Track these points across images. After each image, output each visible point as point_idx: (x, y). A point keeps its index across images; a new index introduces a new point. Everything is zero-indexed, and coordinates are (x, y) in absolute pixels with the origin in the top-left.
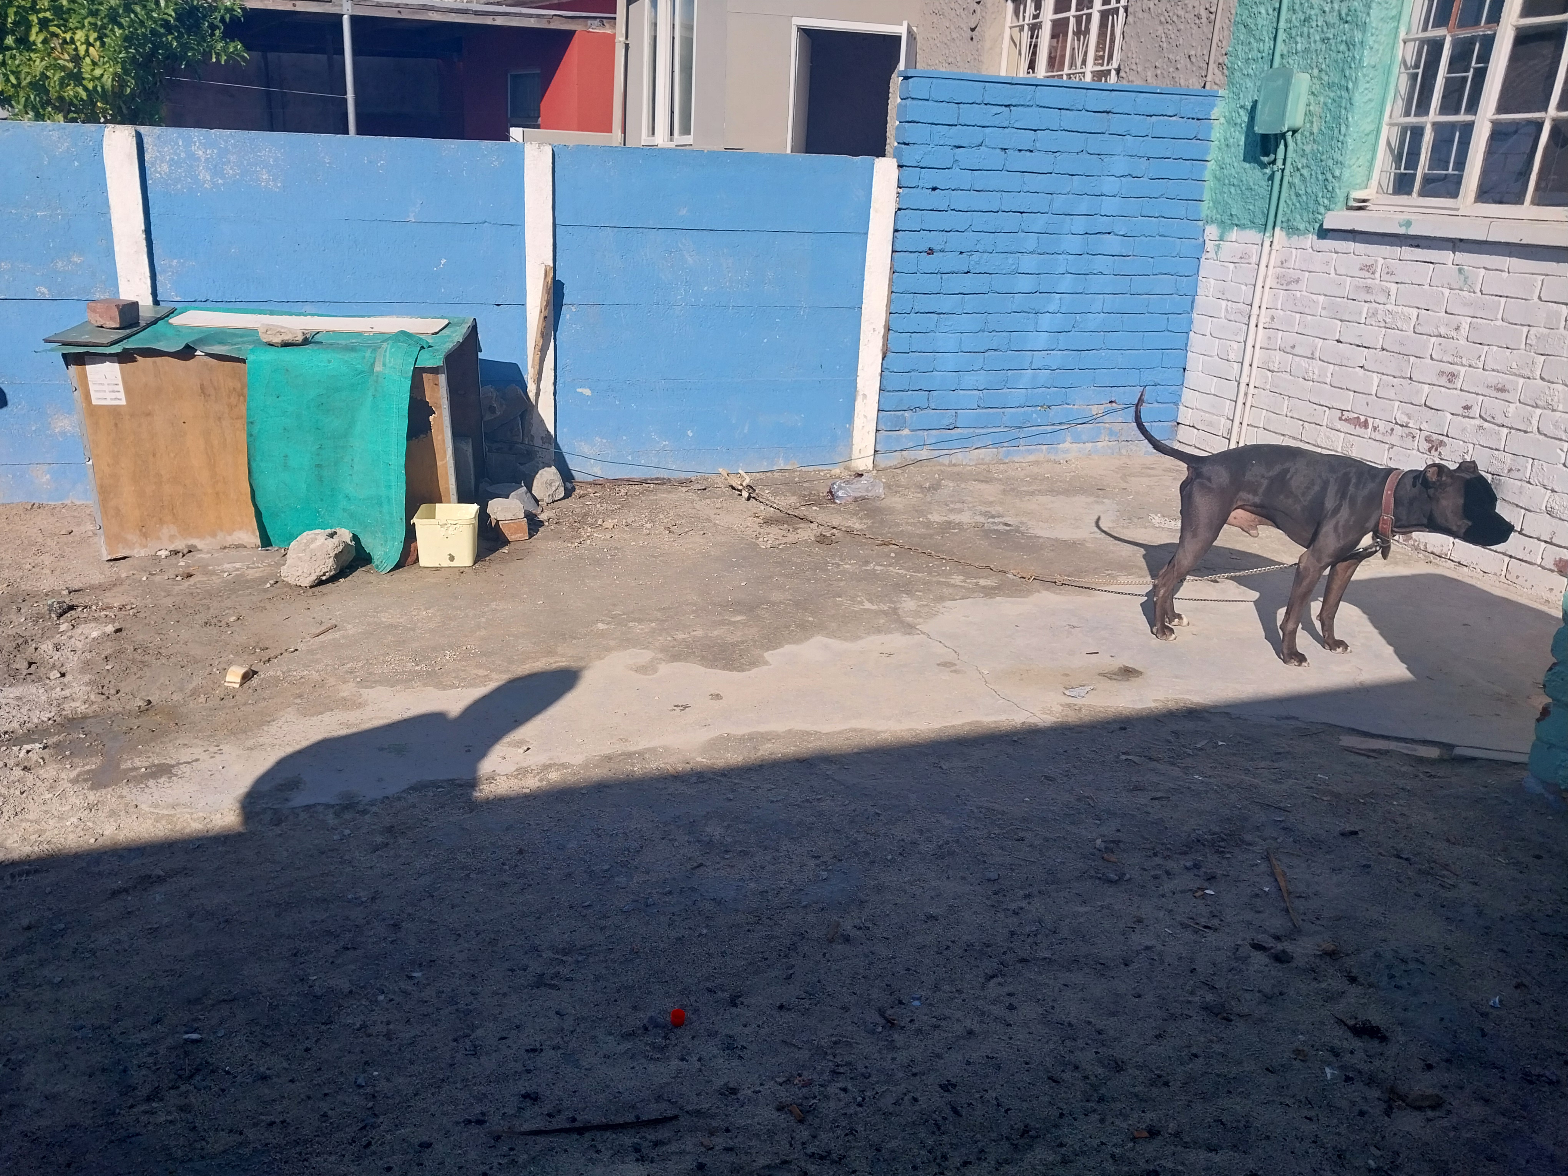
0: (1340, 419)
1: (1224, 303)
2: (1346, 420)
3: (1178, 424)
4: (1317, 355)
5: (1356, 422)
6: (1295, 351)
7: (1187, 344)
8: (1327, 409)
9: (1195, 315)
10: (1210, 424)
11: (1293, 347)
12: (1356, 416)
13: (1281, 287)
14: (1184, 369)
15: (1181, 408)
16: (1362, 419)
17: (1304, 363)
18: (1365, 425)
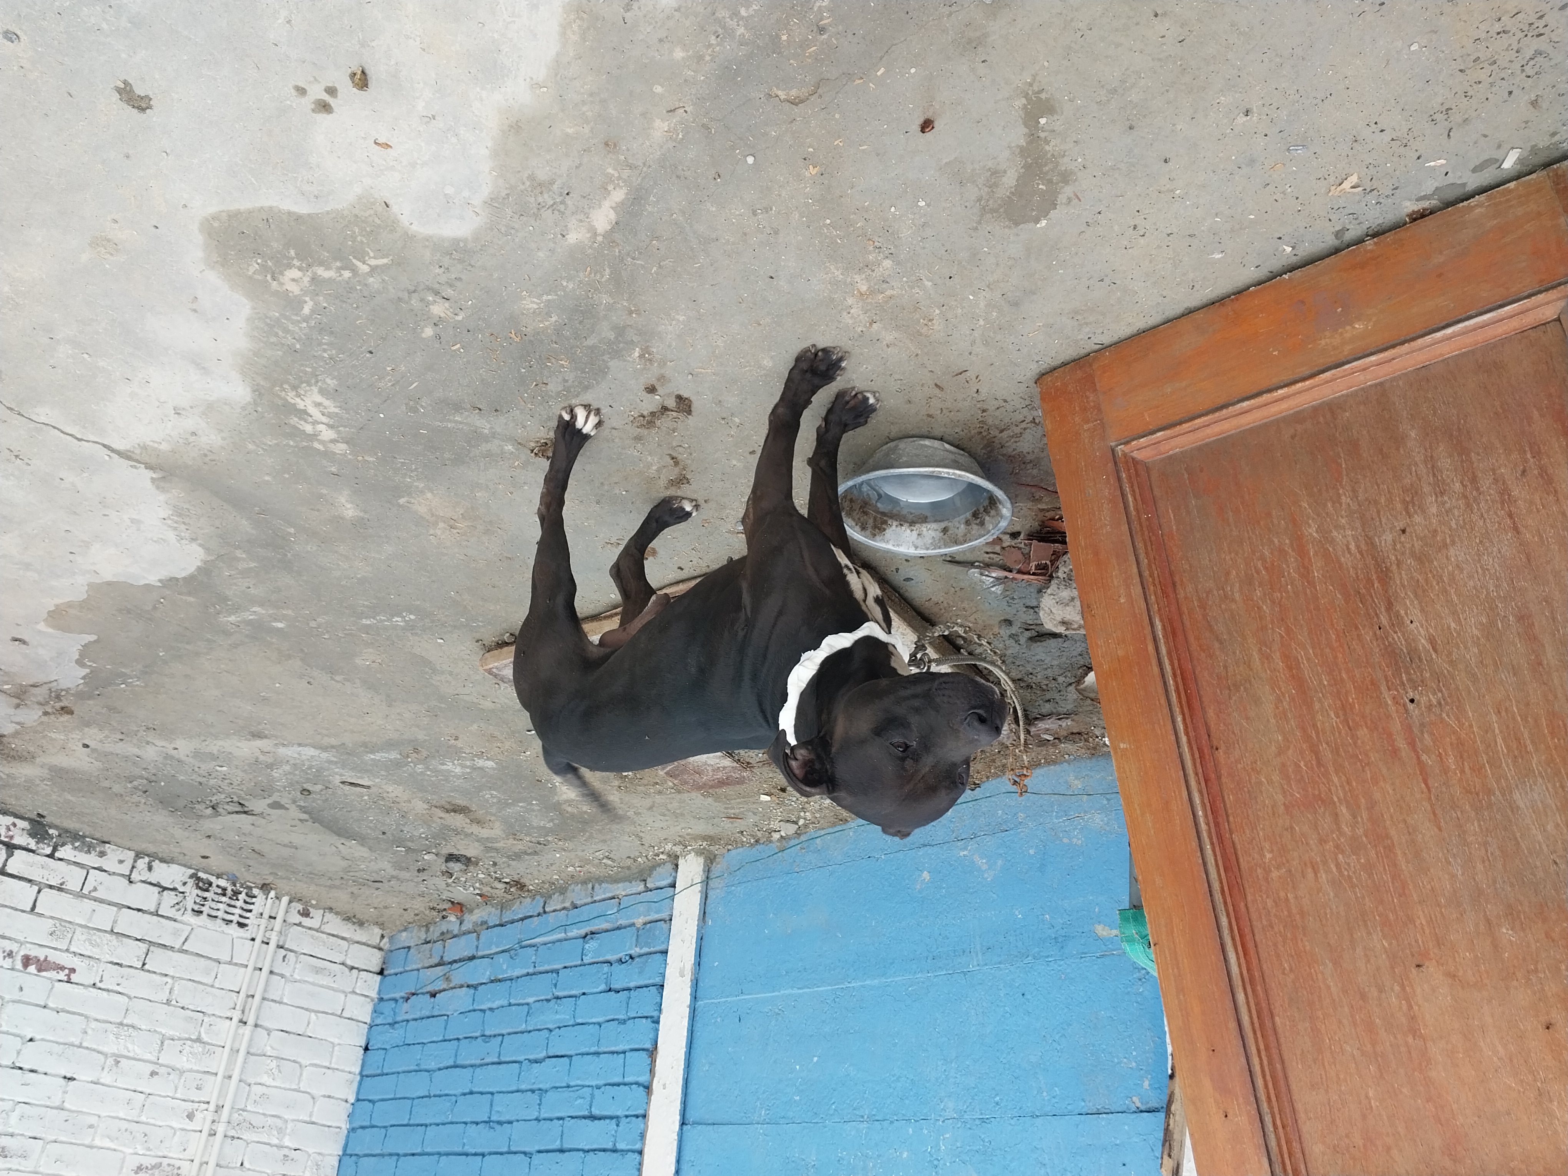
0: (73, 970)
1: (287, 1142)
2: (62, 968)
3: (381, 973)
4: (110, 1061)
5: (43, 965)
6: (152, 1068)
7: (360, 1083)
8: (99, 985)
9: (345, 1126)
10: (318, 971)
11: (153, 1074)
12: (44, 974)
13: (171, 1162)
14: (366, 1049)
15: (374, 995)
16: (32, 969)
17: (135, 1049)
18: (27, 961)
